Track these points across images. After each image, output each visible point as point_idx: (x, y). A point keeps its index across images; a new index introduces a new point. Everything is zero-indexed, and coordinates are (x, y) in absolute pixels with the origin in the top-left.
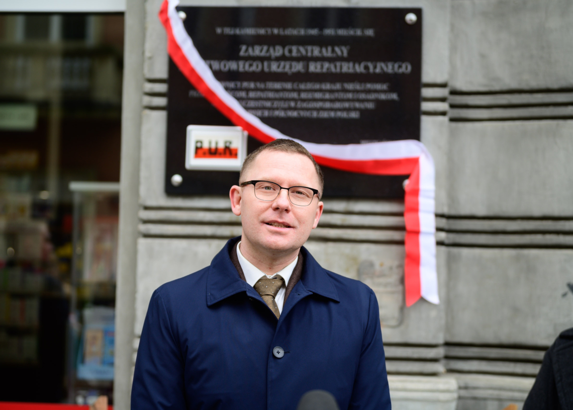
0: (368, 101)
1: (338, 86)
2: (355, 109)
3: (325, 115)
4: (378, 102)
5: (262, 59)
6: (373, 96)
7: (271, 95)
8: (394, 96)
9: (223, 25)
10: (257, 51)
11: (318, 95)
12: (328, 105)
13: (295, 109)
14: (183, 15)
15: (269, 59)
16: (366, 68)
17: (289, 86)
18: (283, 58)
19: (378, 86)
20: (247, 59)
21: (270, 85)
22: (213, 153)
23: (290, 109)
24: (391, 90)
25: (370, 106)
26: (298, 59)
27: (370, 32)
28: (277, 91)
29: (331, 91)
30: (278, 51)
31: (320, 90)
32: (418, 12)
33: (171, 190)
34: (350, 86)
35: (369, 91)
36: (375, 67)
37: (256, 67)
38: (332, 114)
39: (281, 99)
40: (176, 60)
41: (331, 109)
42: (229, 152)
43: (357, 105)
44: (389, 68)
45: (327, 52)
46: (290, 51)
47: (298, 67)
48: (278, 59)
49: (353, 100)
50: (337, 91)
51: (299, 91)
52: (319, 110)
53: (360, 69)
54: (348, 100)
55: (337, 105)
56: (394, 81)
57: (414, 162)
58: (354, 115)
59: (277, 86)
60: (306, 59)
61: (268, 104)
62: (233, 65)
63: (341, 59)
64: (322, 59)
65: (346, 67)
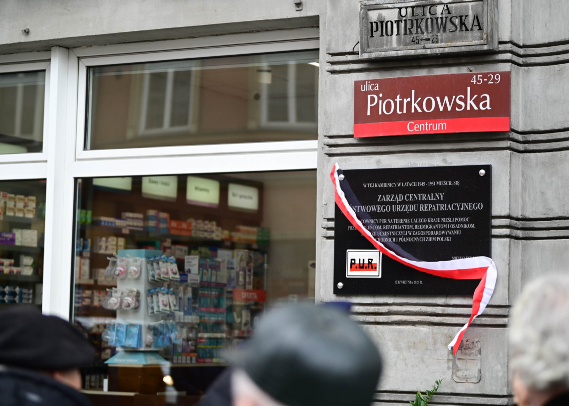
0: (456, 229)
1: (438, 220)
2: (448, 235)
3: (430, 239)
4: (462, 229)
5: (390, 203)
6: (459, 226)
7: (396, 227)
8: (473, 226)
9: (366, 182)
10: (388, 198)
11: (425, 227)
12: (431, 233)
13: (411, 236)
14: (342, 176)
15: (395, 203)
16: (455, 207)
17: (407, 221)
18: (403, 202)
19: (463, 220)
20: (381, 204)
21: (396, 221)
22: (362, 267)
23: (408, 236)
24: (470, 222)
25: (458, 233)
26: (412, 203)
27: (457, 183)
28: (400, 224)
29: (433, 224)
30: (400, 198)
31: (427, 223)
32: (488, 168)
33: (337, 291)
34: (445, 220)
35: (457, 223)
36: (461, 207)
37: (387, 209)
38: (434, 239)
39: (403, 230)
40: (339, 206)
41: (434, 236)
42: (370, 266)
43: (450, 232)
44: (469, 206)
45: (431, 198)
46: (408, 197)
47: (413, 208)
48: (400, 203)
49: (447, 229)
50: (437, 223)
51: (414, 224)
52: (425, 236)
53: (451, 208)
54: (444, 229)
55: (437, 233)
56: (473, 216)
57: (484, 270)
58: (447, 239)
59: (400, 221)
60: (418, 203)
61: (395, 234)
62: (373, 208)
63: (440, 202)
64: (428, 202)
65: (443, 207)
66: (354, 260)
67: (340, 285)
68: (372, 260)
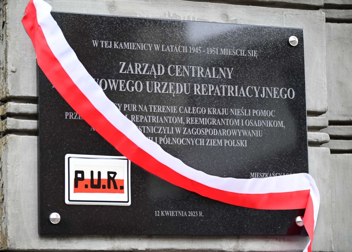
0: (255, 128)
1: (224, 111)
2: (243, 138)
3: (212, 143)
4: (264, 129)
5: (143, 78)
7: (154, 119)
9: (99, 39)
10: (137, 69)
11: (204, 121)
13: (181, 136)
15: (151, 78)
16: (252, 92)
17: (173, 110)
18: (165, 78)
19: (264, 113)
20: (126, 77)
21: (154, 108)
22: (96, 185)
23: (176, 135)
24: (277, 118)
25: (258, 134)
26: (182, 80)
27: (254, 53)
28: (161, 115)
29: (218, 117)
30: (159, 70)
31: (206, 116)
34: (236, 112)
35: (257, 118)
36: (260, 92)
37: (137, 87)
38: (220, 142)
39: (166, 125)
41: (219, 137)
42: (113, 184)
43: (245, 133)
44: (275, 94)
45: (211, 74)
46: (173, 71)
47: (183, 88)
48: (160, 79)
49: (240, 128)
50: (224, 117)
51: (185, 116)
52: (205, 137)
53: (245, 93)
54: (236, 127)
55: (225, 132)
58: (242, 144)
59: (161, 109)
60: (191, 81)
61: (153, 130)
62: (112, 83)
63: (226, 82)
64: (206, 81)
65: (232, 91)
66: (82, 173)
67: (55, 217)
68: (115, 174)
